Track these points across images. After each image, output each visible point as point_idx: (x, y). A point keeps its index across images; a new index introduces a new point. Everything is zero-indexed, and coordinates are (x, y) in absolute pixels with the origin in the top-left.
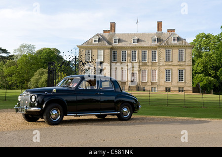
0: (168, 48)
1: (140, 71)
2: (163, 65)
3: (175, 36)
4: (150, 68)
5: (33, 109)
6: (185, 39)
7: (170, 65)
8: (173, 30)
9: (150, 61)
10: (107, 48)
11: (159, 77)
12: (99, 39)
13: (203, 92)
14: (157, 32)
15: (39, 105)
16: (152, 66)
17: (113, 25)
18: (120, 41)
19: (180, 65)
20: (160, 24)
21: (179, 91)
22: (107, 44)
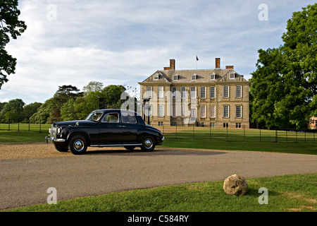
0: (226, 84)
1: (198, 107)
2: (221, 102)
3: (232, 73)
4: (208, 104)
5: (58, 140)
6: (243, 76)
7: (227, 101)
8: (232, 67)
9: (208, 97)
10: (167, 85)
11: (217, 113)
12: (160, 76)
13: (260, 128)
14: (215, 68)
15: (64, 137)
16: (210, 102)
17: (173, 62)
18: (179, 77)
19: (238, 102)
20: (218, 60)
21: (237, 127)
22: (167, 81)
